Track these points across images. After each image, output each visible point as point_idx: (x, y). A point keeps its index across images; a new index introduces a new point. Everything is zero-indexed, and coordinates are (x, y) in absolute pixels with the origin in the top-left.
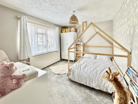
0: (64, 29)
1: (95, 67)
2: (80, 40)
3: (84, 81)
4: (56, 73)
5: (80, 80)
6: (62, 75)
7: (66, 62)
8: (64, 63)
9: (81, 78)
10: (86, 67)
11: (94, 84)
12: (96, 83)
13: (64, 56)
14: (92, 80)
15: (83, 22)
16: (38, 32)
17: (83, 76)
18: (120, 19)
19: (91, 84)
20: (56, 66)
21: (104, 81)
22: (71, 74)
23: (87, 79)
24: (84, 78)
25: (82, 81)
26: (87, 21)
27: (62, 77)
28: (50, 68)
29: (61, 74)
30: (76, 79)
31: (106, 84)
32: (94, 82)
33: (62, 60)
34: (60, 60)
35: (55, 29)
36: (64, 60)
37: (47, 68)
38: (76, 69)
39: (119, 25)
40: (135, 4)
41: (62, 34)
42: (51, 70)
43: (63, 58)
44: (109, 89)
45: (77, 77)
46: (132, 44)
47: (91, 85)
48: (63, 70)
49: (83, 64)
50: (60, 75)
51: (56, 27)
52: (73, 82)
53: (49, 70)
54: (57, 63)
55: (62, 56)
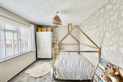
0: (40, 28)
1: (73, 61)
2: (56, 39)
3: (70, 77)
4: (36, 76)
5: (66, 77)
6: (45, 77)
7: (43, 61)
8: (42, 62)
9: (67, 75)
10: (66, 63)
11: (78, 76)
12: (80, 75)
13: (41, 55)
14: (76, 74)
15: (68, 24)
16: (5, 28)
17: (69, 73)
18: (89, 25)
19: (76, 77)
20: (33, 67)
21: (84, 72)
22: (57, 74)
23: (72, 74)
24: (70, 74)
25: (68, 77)
26: (72, 24)
27: (45, 79)
28: (27, 72)
29: (43, 75)
30: (62, 76)
31: (86, 74)
32: (78, 75)
33: (38, 59)
34: (36, 60)
35: (29, 27)
36: (40, 59)
37: (21, 74)
38: (60, 67)
39: (87, 30)
40: (106, 17)
41: (37, 32)
42: (28, 75)
43: (39, 57)
44: (88, 77)
45: (63, 74)
46: (102, 43)
47: (76, 79)
48: (44, 71)
49: (63, 60)
50: (42, 78)
51: (31, 25)
52: (58, 81)
53: (25, 75)
54: (33, 64)
55: (38, 55)
